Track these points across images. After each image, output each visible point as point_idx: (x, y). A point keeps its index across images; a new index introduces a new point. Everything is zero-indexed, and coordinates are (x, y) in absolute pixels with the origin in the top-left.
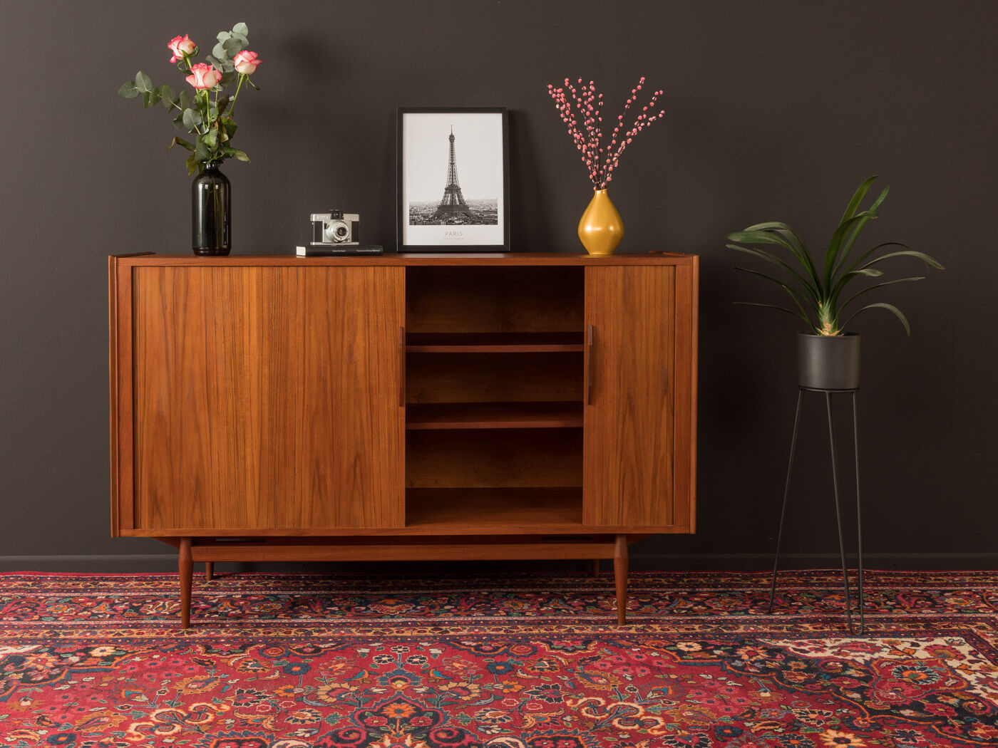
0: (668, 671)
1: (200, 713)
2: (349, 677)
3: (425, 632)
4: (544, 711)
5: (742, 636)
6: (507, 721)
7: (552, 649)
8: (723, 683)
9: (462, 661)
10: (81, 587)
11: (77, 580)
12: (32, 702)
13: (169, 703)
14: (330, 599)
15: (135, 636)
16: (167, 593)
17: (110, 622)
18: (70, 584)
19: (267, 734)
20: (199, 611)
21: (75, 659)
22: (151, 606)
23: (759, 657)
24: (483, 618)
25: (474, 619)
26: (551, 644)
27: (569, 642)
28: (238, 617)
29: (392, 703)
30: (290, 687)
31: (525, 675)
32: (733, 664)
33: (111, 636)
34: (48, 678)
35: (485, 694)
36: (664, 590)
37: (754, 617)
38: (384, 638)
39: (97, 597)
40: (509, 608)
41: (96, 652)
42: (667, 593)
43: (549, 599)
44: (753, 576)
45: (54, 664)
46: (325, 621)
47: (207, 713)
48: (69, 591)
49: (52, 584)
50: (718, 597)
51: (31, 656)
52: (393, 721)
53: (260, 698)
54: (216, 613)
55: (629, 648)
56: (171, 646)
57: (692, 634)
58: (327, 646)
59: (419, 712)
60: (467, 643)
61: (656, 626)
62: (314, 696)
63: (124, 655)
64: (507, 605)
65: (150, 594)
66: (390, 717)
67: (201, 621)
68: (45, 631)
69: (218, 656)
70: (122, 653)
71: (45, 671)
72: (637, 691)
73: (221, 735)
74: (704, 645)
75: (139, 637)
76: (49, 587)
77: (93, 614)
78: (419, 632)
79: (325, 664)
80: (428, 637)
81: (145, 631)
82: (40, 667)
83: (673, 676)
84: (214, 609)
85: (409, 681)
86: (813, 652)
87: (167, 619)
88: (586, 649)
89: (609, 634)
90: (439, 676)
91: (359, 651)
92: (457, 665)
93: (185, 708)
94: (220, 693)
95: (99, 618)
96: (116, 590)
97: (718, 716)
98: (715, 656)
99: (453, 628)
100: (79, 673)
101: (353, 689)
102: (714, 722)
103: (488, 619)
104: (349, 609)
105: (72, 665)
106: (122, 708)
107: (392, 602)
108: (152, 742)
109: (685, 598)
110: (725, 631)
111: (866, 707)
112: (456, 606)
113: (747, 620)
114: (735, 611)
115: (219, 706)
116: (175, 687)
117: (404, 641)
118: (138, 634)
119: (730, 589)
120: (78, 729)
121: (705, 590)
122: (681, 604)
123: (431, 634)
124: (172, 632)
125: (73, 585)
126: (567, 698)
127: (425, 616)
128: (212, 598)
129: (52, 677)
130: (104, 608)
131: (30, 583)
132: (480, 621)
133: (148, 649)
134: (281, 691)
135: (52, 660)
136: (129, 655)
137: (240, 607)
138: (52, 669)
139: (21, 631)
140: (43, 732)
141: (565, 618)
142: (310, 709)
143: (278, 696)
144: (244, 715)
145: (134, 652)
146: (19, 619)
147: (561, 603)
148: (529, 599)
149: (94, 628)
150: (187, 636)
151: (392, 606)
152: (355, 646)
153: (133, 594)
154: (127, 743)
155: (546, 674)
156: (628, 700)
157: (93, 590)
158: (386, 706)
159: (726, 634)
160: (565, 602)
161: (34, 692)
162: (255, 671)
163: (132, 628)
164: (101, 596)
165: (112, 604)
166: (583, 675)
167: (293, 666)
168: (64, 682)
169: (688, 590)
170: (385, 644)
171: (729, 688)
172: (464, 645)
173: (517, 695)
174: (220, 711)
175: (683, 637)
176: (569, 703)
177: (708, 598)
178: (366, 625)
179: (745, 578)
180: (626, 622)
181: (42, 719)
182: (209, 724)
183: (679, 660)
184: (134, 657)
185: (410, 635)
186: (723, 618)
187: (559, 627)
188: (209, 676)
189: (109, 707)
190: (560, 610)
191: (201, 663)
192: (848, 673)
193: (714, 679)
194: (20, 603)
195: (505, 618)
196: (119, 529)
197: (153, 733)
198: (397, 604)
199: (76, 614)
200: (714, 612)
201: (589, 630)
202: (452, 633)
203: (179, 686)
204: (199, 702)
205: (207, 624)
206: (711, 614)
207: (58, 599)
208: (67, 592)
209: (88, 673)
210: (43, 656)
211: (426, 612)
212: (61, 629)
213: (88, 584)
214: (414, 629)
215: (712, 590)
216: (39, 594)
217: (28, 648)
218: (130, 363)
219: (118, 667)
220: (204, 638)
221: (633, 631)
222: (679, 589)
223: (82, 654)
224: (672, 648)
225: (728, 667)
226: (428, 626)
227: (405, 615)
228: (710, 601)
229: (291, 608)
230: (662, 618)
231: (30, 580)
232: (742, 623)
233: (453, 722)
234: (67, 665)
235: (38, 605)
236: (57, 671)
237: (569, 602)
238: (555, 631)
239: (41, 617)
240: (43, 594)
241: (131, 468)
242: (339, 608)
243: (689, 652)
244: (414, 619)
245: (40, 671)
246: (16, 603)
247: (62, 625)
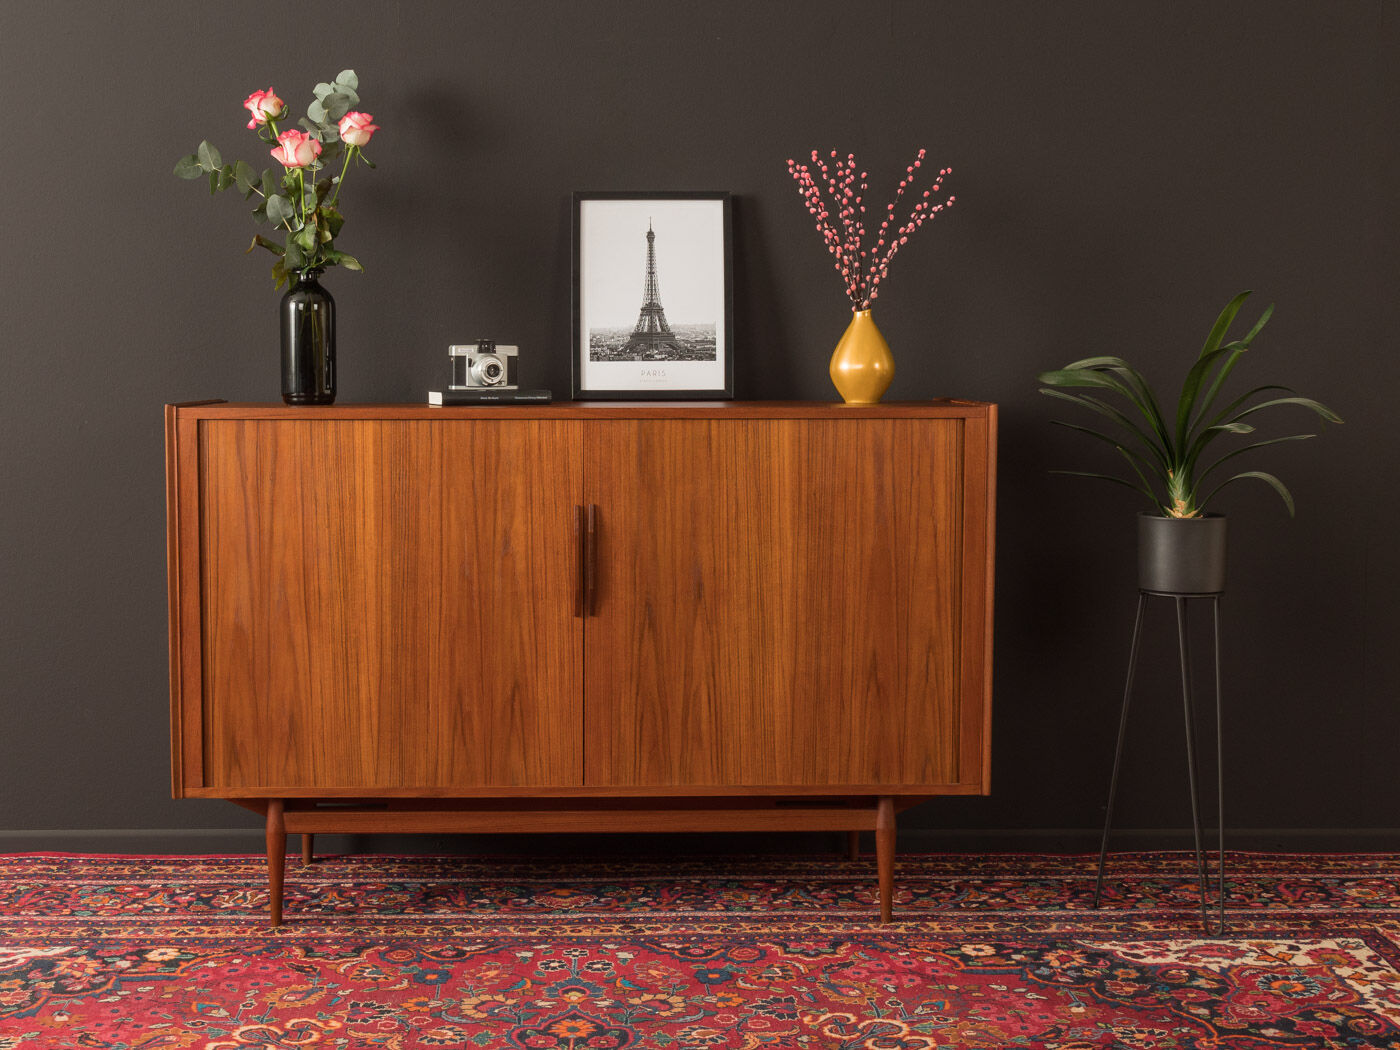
0: (946, 980)
1: (300, 1031)
2: (505, 987)
3: (611, 931)
4: (773, 1029)
5: (1054, 936)
6: (720, 1041)
7: (787, 953)
8: (1021, 996)
9: (662, 967)
10: (126, 872)
11: (121, 863)
12: (70, 1017)
13: (258, 1018)
14: (478, 889)
15: (205, 935)
16: (249, 881)
17: (171, 918)
18: (111, 868)
20: (294, 904)
21: (125, 964)
22: (227, 897)
23: (1074, 963)
24: (692, 914)
25: (679, 914)
26: (786, 946)
27: (811, 944)
28: (348, 911)
29: (564, 1019)
30: (422, 999)
31: (748, 985)
32: (1038, 972)
33: (173, 935)
34: (88, 986)
35: (692, 1009)
36: (948, 877)
37: (1072, 913)
38: (554, 939)
39: (150, 885)
40: (729, 901)
41: (153, 956)
42: (953, 881)
43: (787, 889)
44: (1078, 861)
45: (95, 970)
46: (471, 917)
47: (311, 1031)
48: (110, 878)
49: (85, 868)
50: (1024, 886)
51: (64, 960)
52: (566, 1041)
53: (383, 1012)
54: (319, 906)
55: (894, 952)
56: (257, 948)
57: (984, 934)
58: (474, 948)
59: (600, 1030)
60: (668, 945)
61: (934, 925)
62: (456, 1011)
63: (193, 959)
64: (726, 896)
65: (225, 881)
66: (561, 1036)
67: (298, 917)
68: (81, 929)
69: (322, 960)
70: (190, 957)
71: (84, 979)
72: (902, 1005)
74: (998, 948)
75: (211, 936)
76: (81, 873)
77: (146, 908)
78: (602, 931)
79: (472, 971)
80: (615, 937)
81: (219, 930)
82: (78, 974)
83: (953, 987)
84: (315, 901)
85: (588, 992)
86: (1150, 958)
87: (250, 914)
88: (835, 953)
89: (867, 934)
90: (628, 987)
91: (517, 955)
92: (654, 973)
93: (281, 1025)
94: (327, 1006)
95: (154, 912)
96: (176, 877)
97: (1009, 1037)
98: (1013, 962)
99: (649, 926)
100: (131, 981)
101: (510, 1002)
102: (1004, 1044)
103: (700, 914)
104: (504, 901)
105: (122, 971)
106: (193, 1024)
107: (565, 892)
109: (978, 888)
110: (1030, 931)
111: (1214, 1026)
112: (654, 899)
113: (1063, 916)
114: (1046, 906)
115: (326, 1023)
116: (264, 999)
117: (581, 942)
118: (211, 932)
119: (1043, 877)
121: (1007, 877)
122: (971, 896)
123: (619, 934)
124: (257, 930)
125: (116, 869)
126: (804, 1014)
127: (611, 910)
128: (312, 887)
129: (94, 986)
130: (162, 899)
131: (55, 868)
132: (687, 918)
133: (225, 952)
134: (412, 1005)
135: (92, 966)
136: (199, 960)
137: (352, 900)
138: (94, 976)
139: (47, 929)
141: (807, 913)
142: (451, 1026)
143: (406, 1011)
144: (361, 1034)
145: (207, 955)
146: (43, 914)
147: (802, 893)
148: (758, 889)
149: (149, 925)
150: (279, 935)
151: (565, 897)
152: (512, 948)
153: (200, 882)
155: (777, 985)
156: (888, 1017)
157: (143, 877)
158: (556, 1023)
159: (1031, 934)
160: (809, 893)
161: (72, 1005)
162: (375, 979)
163: (201, 925)
164: (156, 884)
165: (172, 895)
166: (828, 986)
167: (427, 974)
168: (111, 993)
169: (983, 878)
170: (554, 946)
171: (1029, 1001)
172: (665, 947)
173: (736, 1010)
174: (327, 1028)
175: (971, 939)
176: (807, 1020)
177: (1010, 888)
178: (528, 922)
179: (1065, 862)
180: (892, 919)
181: (85, 1037)
182: (313, 1044)
183: (962, 966)
184: (207, 961)
185: (589, 934)
186: (1029, 914)
187: (798, 925)
188: (311, 986)
189: (175, 1024)
190: (801, 903)
191: (299, 969)
192: (1195, 983)
193: (1009, 990)
194: (42, 893)
195: (723, 914)
196: (184, 787)
198: (572, 895)
199: (122, 907)
200: (1019, 907)
201: (841, 929)
202: (648, 933)
203: (271, 998)
204: (299, 1018)
205: (305, 920)
206: (1012, 909)
207: (96, 887)
208: (107, 879)
209: (144, 981)
210: (81, 960)
211: (613, 905)
212: (102, 926)
213: (137, 868)
214: (595, 928)
215: (1018, 877)
216: (68, 882)
217: (58, 950)
218: (197, 555)
219: (185, 974)
220: (303, 938)
221: (901, 930)
222: (971, 877)
223: (135, 958)
224: (955, 952)
225: (1030, 976)
226: (616, 923)
227: (583, 910)
228: (1013, 891)
229: (422, 901)
230: (943, 914)
231: (54, 863)
232: (1056, 921)
233: (647, 1042)
234: (115, 971)
235: (68, 896)
236: (101, 979)
237: (814, 894)
238: (792, 930)
239: (73, 911)
240: (74, 882)
241: (198, 702)
242: (491, 900)
243: (977, 957)
244: (596, 915)
245: (79, 979)
246: (37, 893)
247: (103, 921)
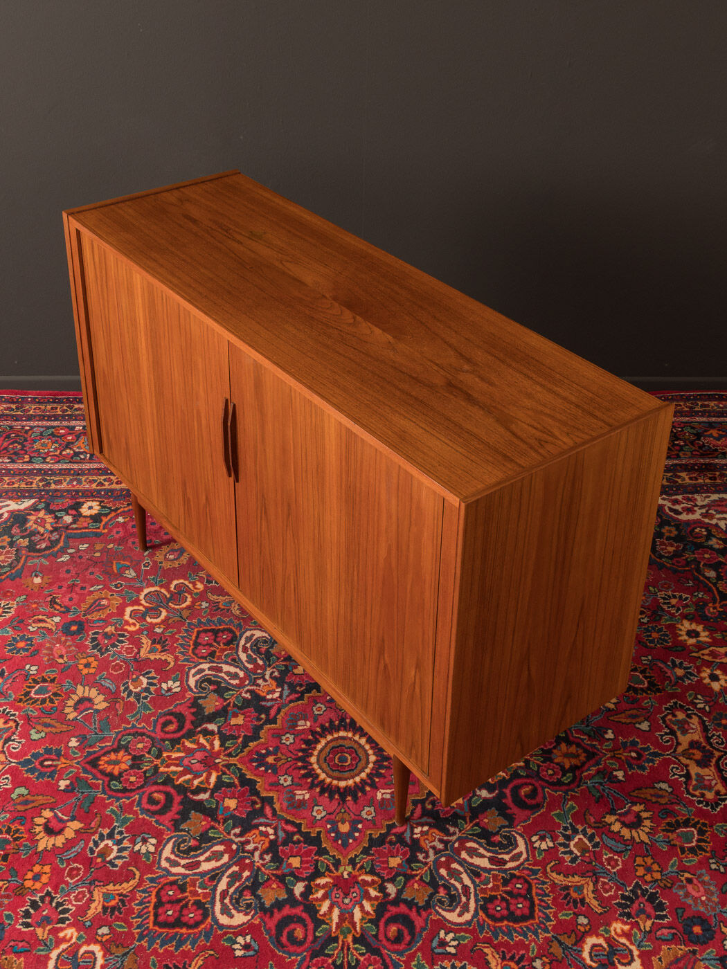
1: (178, 596)
11: (54, 402)
12: (42, 578)
13: (153, 579)
15: (114, 486)
18: (49, 407)
19: (236, 622)
21: (68, 519)
33: (94, 486)
34: (49, 545)
39: (74, 427)
41: (85, 510)
45: (52, 527)
47: (186, 594)
48: (49, 418)
49: (33, 407)
51: (32, 514)
63: (109, 513)
68: (38, 478)
70: (107, 511)
71: (46, 535)
73: (200, 623)
75: (118, 487)
76: (31, 412)
77: (77, 454)
82: (41, 530)
86: (685, 514)
93: (167, 587)
94: (194, 567)
95: (81, 459)
100: (75, 537)
105: (67, 527)
106: (116, 587)
108: (145, 633)
111: (717, 589)
115: (194, 584)
116: (155, 558)
118: (117, 483)
120: (84, 615)
125: (52, 408)
129: (53, 544)
130: (84, 444)
131: (14, 406)
133: (128, 505)
135: (49, 519)
136: (113, 514)
138: (51, 532)
139: (17, 477)
140: (57, 619)
144: (215, 597)
145: (117, 510)
146: (13, 461)
149: (78, 474)
154: (126, 634)
157: (71, 417)
161: (42, 565)
163: (111, 475)
168: (63, 551)
174: (196, 591)
181: (53, 602)
182: (188, 608)
184: (117, 518)
189: (106, 587)
192: (710, 543)
194: (8, 437)
197: (145, 620)
199: (61, 453)
203: (160, 559)
204: (178, 579)
207: (42, 430)
208: (47, 420)
209: (83, 538)
210: (41, 514)
212: (51, 475)
213: (65, 408)
216: (24, 423)
217: (27, 503)
219: (106, 531)
223: (74, 512)
231: (13, 402)
234: (63, 527)
235: (26, 440)
236: (55, 536)
239: (31, 458)
240: (28, 423)
245: (42, 535)
246: (6, 438)
247: (50, 470)
